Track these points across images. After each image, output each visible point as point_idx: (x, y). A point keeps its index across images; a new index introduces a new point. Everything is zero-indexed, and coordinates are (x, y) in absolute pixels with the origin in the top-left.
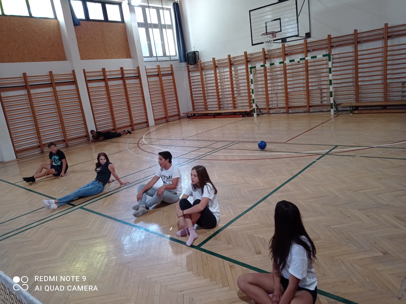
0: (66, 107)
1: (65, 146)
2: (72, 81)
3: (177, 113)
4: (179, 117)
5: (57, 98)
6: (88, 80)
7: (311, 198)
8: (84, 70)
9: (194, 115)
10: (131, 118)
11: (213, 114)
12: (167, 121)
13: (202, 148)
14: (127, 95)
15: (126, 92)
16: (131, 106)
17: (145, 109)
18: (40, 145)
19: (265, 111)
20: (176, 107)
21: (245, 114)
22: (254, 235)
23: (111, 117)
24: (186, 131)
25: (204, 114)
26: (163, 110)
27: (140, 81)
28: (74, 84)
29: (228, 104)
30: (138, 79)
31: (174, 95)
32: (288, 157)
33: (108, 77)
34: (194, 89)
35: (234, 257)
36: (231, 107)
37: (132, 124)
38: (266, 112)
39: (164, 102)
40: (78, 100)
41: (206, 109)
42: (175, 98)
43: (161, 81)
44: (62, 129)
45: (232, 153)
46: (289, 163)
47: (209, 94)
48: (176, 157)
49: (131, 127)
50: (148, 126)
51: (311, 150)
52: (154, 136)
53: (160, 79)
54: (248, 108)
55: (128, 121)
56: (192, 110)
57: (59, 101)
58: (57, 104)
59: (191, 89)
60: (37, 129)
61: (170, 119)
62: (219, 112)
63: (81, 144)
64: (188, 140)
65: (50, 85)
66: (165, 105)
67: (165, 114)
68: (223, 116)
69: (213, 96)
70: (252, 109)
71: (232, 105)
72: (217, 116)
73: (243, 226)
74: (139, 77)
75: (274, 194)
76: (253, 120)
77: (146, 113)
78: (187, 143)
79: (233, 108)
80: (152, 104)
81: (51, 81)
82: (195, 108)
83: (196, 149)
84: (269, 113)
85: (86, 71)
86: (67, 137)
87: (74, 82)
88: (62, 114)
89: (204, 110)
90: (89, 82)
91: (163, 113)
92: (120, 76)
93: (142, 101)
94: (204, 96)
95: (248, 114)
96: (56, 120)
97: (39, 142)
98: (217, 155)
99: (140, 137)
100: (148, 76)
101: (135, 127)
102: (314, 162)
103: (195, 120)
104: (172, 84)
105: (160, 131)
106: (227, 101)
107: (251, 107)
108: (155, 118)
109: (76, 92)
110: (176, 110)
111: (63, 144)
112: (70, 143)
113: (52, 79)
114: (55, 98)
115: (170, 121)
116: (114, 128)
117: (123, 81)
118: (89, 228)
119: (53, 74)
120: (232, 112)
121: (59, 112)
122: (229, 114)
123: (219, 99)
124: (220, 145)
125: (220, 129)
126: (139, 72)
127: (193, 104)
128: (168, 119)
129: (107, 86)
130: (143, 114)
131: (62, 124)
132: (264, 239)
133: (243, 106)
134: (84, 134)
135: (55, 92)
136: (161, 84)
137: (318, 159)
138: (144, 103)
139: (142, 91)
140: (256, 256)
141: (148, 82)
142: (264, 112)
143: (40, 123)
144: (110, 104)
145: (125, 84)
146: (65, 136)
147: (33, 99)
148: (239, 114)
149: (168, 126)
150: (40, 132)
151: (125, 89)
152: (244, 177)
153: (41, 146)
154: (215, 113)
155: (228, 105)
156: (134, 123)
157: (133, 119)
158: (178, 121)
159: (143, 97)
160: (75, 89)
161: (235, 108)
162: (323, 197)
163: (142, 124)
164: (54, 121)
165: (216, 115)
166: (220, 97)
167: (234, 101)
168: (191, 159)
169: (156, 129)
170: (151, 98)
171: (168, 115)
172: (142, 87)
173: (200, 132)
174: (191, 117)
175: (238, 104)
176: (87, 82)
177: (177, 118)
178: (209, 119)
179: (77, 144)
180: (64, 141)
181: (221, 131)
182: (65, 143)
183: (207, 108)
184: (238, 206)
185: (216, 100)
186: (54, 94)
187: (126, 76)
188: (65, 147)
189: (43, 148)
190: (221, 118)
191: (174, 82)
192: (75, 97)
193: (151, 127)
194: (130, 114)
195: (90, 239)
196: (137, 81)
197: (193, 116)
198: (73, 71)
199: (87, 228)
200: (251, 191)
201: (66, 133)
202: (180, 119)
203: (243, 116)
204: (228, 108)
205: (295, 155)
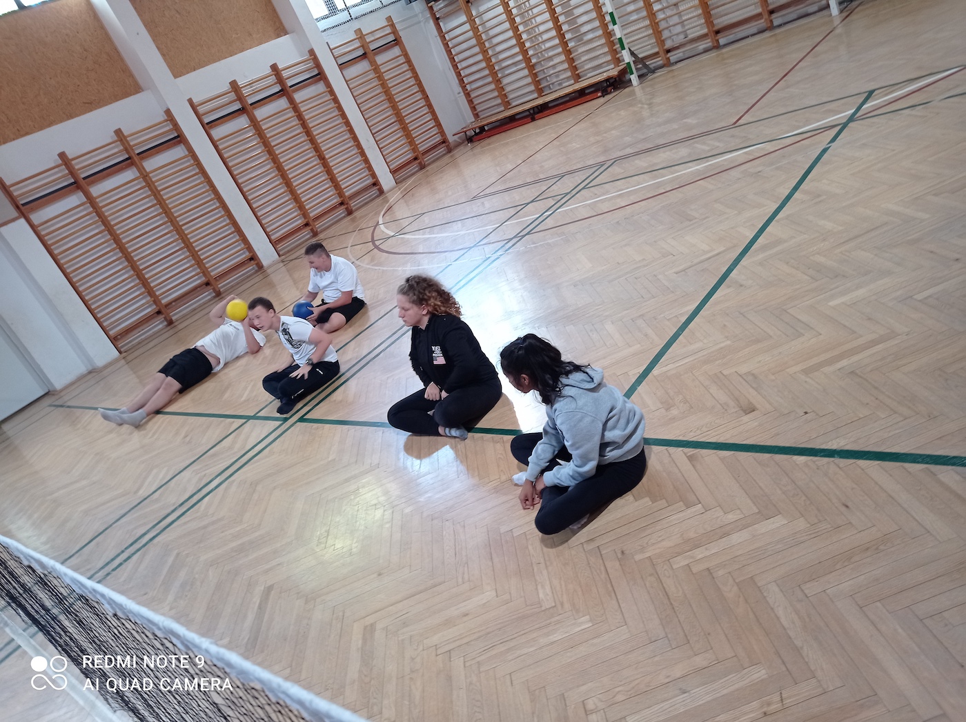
0: (181, 204)
1: (214, 294)
2: (172, 136)
3: (438, 139)
4: (445, 146)
5: (154, 188)
6: (208, 124)
7: (844, 242)
8: (190, 101)
9: (482, 129)
10: (336, 186)
11: (528, 113)
12: (422, 167)
13: (528, 204)
14: (308, 132)
15: (304, 124)
16: (327, 157)
17: (363, 153)
18: (158, 308)
19: (658, 61)
20: (432, 124)
21: (608, 86)
22: (725, 372)
23: (290, 196)
24: (474, 176)
25: (505, 118)
26: (403, 142)
27: (328, 85)
28: (180, 142)
29: (557, 74)
30: (322, 82)
31: (419, 96)
32: (751, 158)
33: (250, 101)
34: (462, 63)
35: (691, 434)
36: (567, 78)
37: (342, 199)
38: (661, 62)
39: (401, 120)
40: (203, 179)
41: (507, 104)
42: (422, 103)
43: (376, 68)
44: (194, 259)
45: (607, 192)
46: (759, 172)
47: (504, 64)
48: (472, 245)
49: (343, 207)
50: (381, 192)
51: (808, 122)
52: (401, 211)
53: (373, 63)
54: (612, 66)
55: (331, 193)
56: (474, 120)
57: (161, 196)
58: (161, 202)
59: (455, 66)
60: (139, 275)
61: (427, 159)
62: (540, 101)
63: (247, 280)
64: (486, 196)
65: (128, 162)
66: (405, 128)
67: (413, 149)
68: (554, 110)
69: (516, 66)
70: (622, 67)
71: (569, 74)
72: (538, 113)
73: (692, 359)
74: (320, 76)
75: (744, 262)
76: (633, 93)
77: (366, 161)
78: (487, 205)
79: (572, 82)
80: (373, 134)
81: (128, 152)
82: (478, 110)
83: (513, 211)
84: (668, 64)
85: (195, 101)
86: (209, 273)
87: (179, 139)
88: (180, 224)
89: (503, 108)
90: (211, 127)
91: (407, 149)
92: (277, 88)
93: (348, 135)
94: (493, 73)
95: (616, 83)
96: (170, 240)
97: (155, 302)
98: (571, 210)
99: (372, 224)
100: (342, 66)
101: (353, 204)
102: (825, 151)
103: (488, 141)
104: (406, 67)
105: (413, 195)
106: (554, 66)
107: (618, 61)
108: (391, 167)
109: (192, 162)
110: (435, 130)
111: (207, 293)
112: (221, 285)
113: (127, 149)
114: (151, 190)
115: (429, 164)
116: (306, 220)
117: (288, 99)
118: (334, 459)
119: (126, 134)
120: (575, 92)
121: (172, 220)
122: (568, 99)
123: (531, 68)
124: (567, 184)
125: (558, 143)
126: (318, 65)
127: (470, 102)
128: (423, 159)
129: (255, 123)
130: (361, 167)
131: (188, 245)
132: (753, 375)
133: (598, 68)
134: (244, 256)
135: (145, 176)
136: (380, 77)
137: (833, 140)
138: (355, 139)
139: (340, 108)
140: (746, 418)
141: (346, 81)
142: (654, 65)
143: (139, 260)
144: (276, 165)
145: (294, 106)
146: (205, 272)
147: (103, 209)
148: (592, 89)
149: (427, 176)
150: (146, 280)
151: (300, 116)
152: (655, 241)
153: (163, 310)
154: (533, 108)
155: (557, 76)
156: (347, 194)
157: (343, 187)
158: (446, 159)
159: (348, 123)
160: (187, 153)
161: (577, 77)
162: (873, 230)
163: (366, 191)
164: (169, 244)
165: (535, 113)
166: (534, 61)
167: (571, 61)
168: (511, 239)
169: (401, 193)
170: (365, 120)
171: (420, 150)
172: (336, 100)
173: (510, 167)
174: (475, 137)
175: (583, 67)
176: (208, 127)
177: (442, 150)
178: (521, 128)
179: (238, 283)
180: (207, 284)
181: (562, 149)
182: (212, 287)
183: (508, 102)
184: (662, 316)
185: (526, 72)
186: (145, 180)
187: (290, 83)
188: (215, 297)
189: (168, 314)
190: (551, 116)
191: (409, 61)
192: (194, 172)
193: (388, 192)
194: (330, 177)
195: (347, 480)
196: (320, 87)
197: (479, 135)
198: (168, 112)
199: (330, 459)
200: (684, 270)
201: (204, 264)
202: (450, 150)
203: (605, 92)
204: (560, 84)
205: (769, 147)
